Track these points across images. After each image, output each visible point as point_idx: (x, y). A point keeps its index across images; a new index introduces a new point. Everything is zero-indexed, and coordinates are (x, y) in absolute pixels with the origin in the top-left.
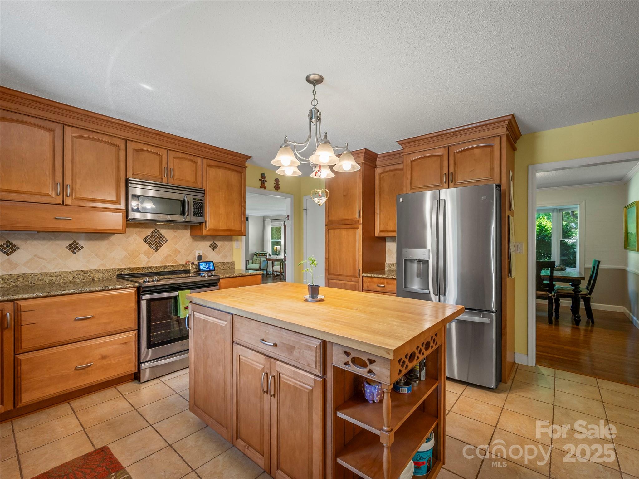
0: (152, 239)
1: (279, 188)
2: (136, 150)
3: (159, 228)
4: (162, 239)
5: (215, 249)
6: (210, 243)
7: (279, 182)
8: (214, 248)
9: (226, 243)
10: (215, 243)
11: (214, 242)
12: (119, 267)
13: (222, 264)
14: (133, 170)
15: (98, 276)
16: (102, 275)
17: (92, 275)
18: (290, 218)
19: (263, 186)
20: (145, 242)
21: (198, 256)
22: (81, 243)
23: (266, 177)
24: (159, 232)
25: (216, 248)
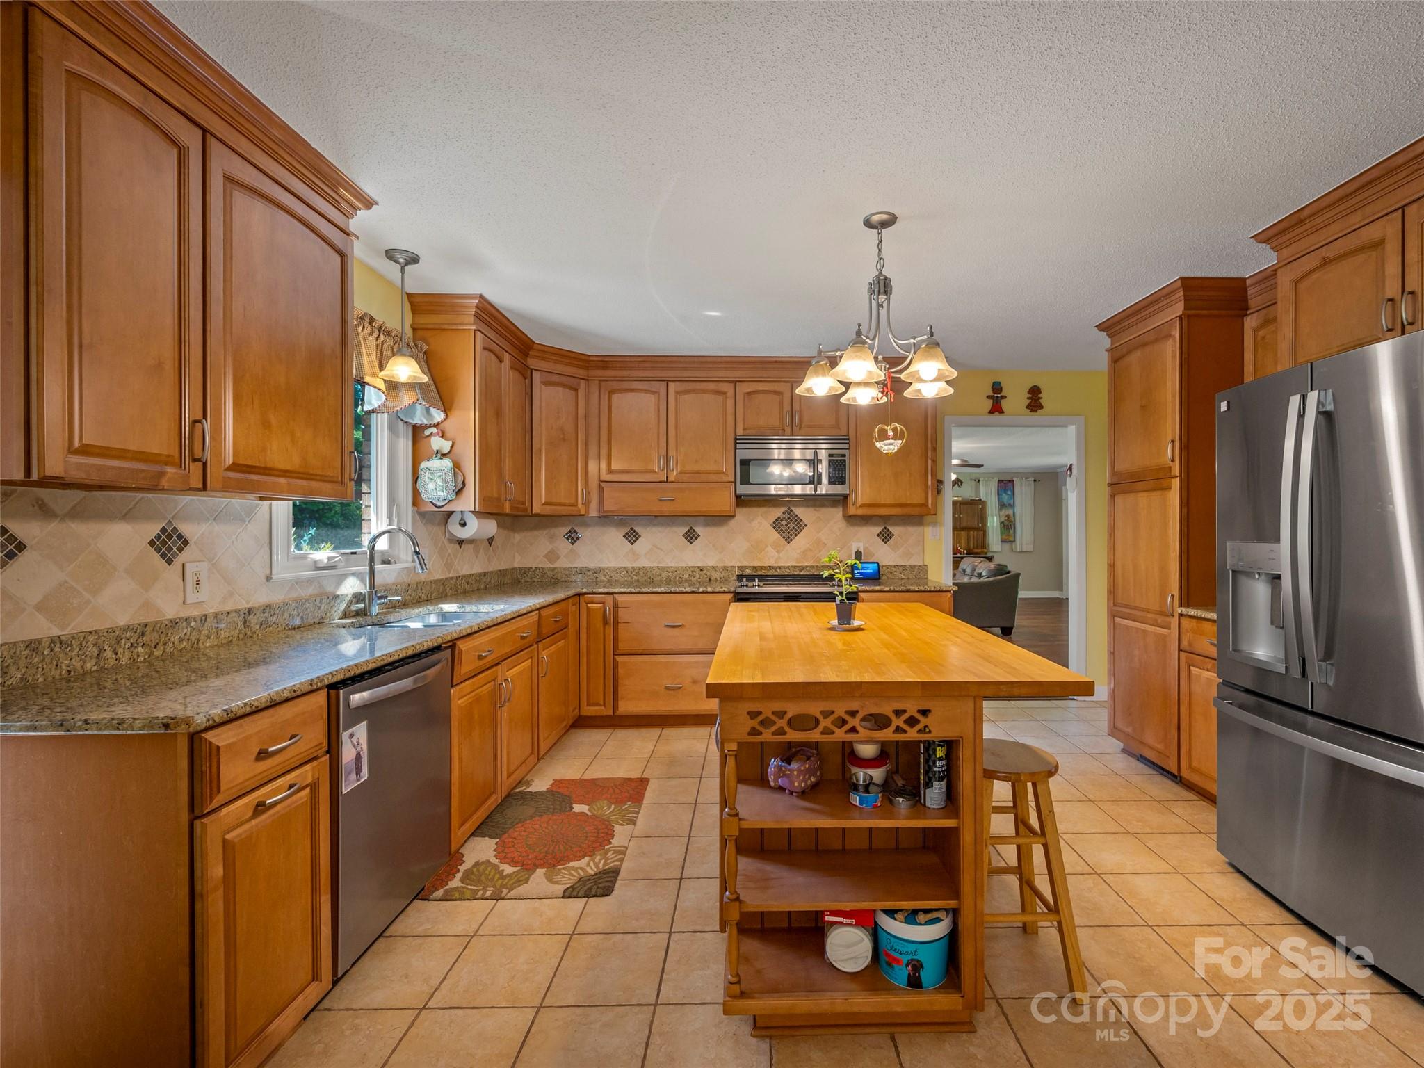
0: (784, 523)
1: (1041, 407)
2: (748, 393)
3: (794, 506)
4: (798, 523)
5: (888, 540)
6: (878, 529)
7: (1040, 393)
8: (886, 538)
9: (911, 529)
10: (888, 530)
11: (885, 528)
12: (740, 565)
13: (901, 569)
14: (744, 423)
15: (716, 575)
16: (719, 573)
17: (708, 574)
18: (1074, 471)
19: (997, 409)
20: (774, 528)
21: (856, 552)
22: (699, 530)
23: (1003, 389)
24: (794, 513)
25: (891, 538)
